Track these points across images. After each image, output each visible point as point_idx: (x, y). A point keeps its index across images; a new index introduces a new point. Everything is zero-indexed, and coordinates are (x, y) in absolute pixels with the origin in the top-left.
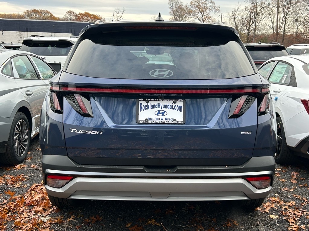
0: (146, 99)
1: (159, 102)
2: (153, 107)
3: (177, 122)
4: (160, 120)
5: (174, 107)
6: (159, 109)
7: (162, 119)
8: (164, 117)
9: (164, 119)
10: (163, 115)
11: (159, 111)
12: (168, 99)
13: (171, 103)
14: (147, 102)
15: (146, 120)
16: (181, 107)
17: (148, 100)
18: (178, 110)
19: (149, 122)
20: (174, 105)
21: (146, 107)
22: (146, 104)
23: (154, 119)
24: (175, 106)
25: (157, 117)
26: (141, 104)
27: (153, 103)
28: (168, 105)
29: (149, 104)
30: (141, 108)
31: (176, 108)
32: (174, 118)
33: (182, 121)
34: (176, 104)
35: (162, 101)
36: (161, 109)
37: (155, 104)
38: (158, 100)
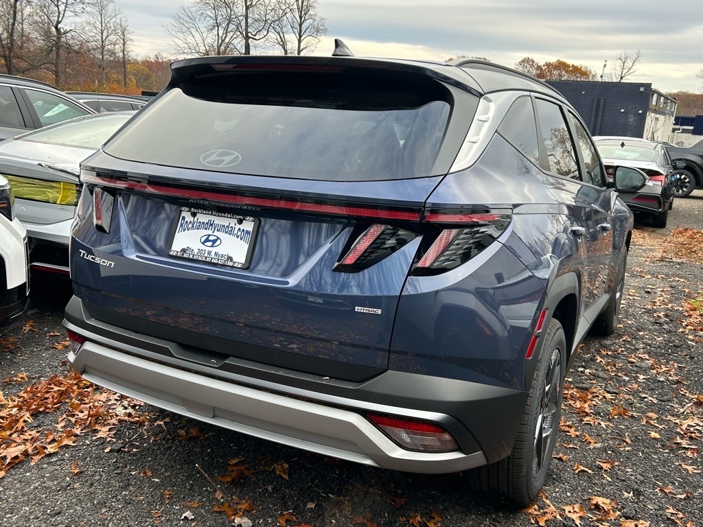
0: (193, 210)
1: (212, 218)
2: (201, 226)
3: (234, 262)
4: (206, 255)
5: (236, 232)
6: (209, 232)
7: (209, 253)
8: (213, 250)
9: (213, 254)
10: (212, 246)
11: (209, 235)
12: (229, 213)
13: (232, 222)
14: (194, 215)
15: (184, 250)
16: (248, 232)
17: (196, 211)
18: (241, 239)
19: (185, 255)
20: (238, 226)
21: (190, 226)
22: (192, 219)
23: (196, 251)
24: (239, 229)
25: (203, 247)
26: (184, 218)
27: (203, 218)
28: (228, 227)
29: (196, 220)
30: (182, 225)
31: (239, 233)
32: (230, 255)
33: (243, 262)
34: (242, 227)
35: (218, 216)
36: (213, 232)
37: (206, 221)
38: (212, 214)
